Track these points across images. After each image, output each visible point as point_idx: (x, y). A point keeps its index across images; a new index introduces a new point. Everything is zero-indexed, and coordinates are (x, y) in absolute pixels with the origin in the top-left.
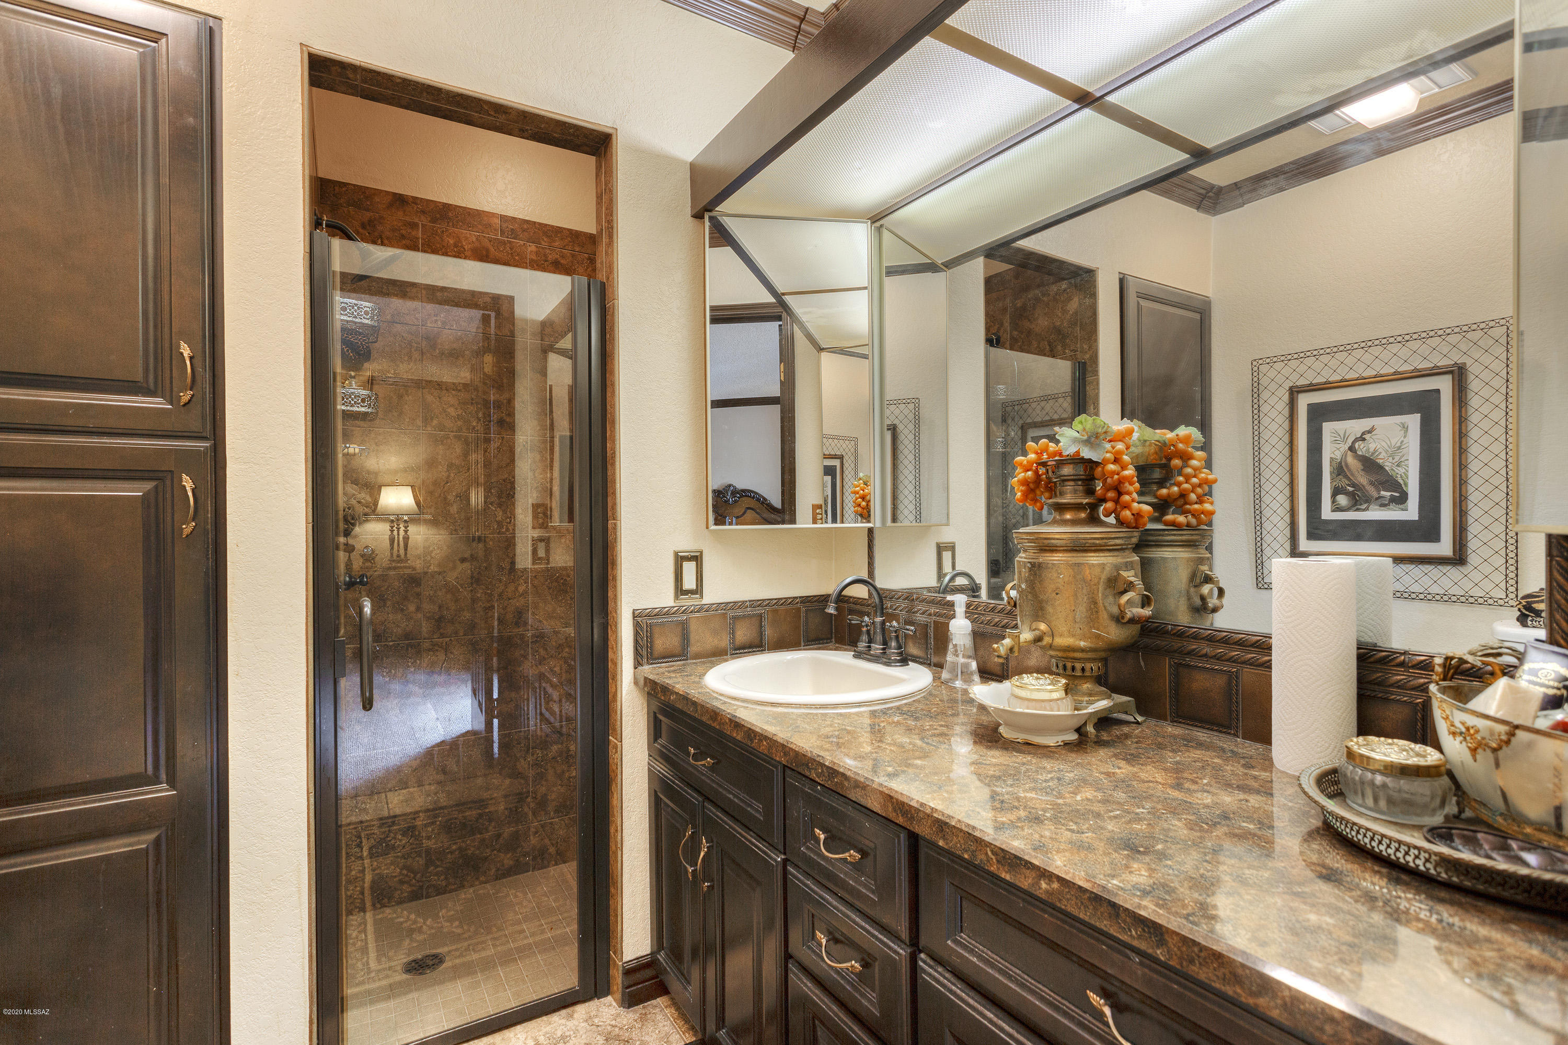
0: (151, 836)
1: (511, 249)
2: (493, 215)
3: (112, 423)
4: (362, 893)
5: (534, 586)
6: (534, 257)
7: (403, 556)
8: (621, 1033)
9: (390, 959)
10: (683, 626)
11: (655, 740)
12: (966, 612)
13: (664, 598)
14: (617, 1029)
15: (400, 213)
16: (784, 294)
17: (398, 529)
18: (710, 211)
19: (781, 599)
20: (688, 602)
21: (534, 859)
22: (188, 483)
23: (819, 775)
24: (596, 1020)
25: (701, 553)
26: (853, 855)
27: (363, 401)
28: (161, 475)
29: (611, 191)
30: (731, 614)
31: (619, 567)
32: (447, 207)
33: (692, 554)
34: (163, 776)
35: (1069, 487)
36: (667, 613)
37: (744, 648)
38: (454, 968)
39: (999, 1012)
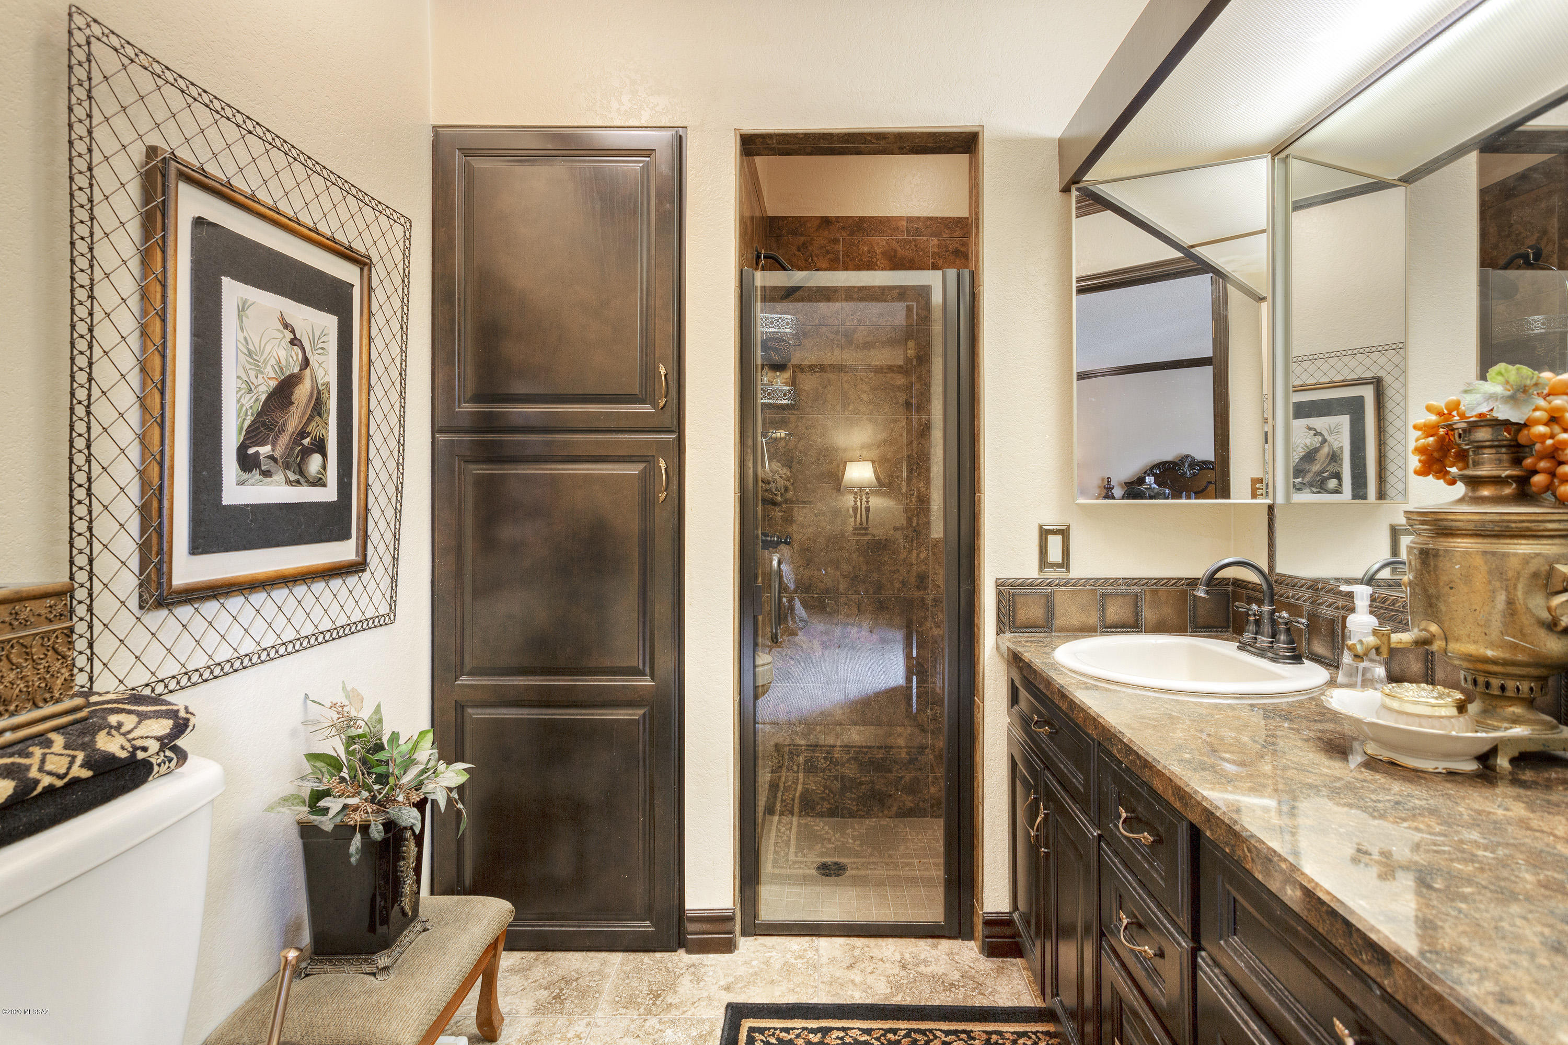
0: (641, 712)
1: (916, 246)
2: (901, 218)
3: (623, 424)
4: (793, 800)
5: (934, 554)
6: (936, 250)
7: (865, 525)
8: (977, 976)
9: (804, 856)
10: (1047, 598)
11: (1012, 706)
12: (1370, 606)
13: (1029, 570)
14: (973, 971)
15: (826, 232)
16: (1193, 247)
17: (861, 500)
18: (1077, 183)
19: (1163, 579)
20: (1052, 574)
21: (932, 807)
22: (663, 465)
23: (1119, 751)
24: (957, 958)
25: (1068, 527)
26: (1146, 837)
27: (785, 395)
28: (647, 458)
29: (978, 185)
30: (1102, 590)
31: (982, 538)
32: (862, 219)
33: (1058, 527)
34: (648, 671)
35: (1487, 455)
36: (1030, 585)
37: (1116, 627)
38: (853, 877)
39: (1264, 1027)
